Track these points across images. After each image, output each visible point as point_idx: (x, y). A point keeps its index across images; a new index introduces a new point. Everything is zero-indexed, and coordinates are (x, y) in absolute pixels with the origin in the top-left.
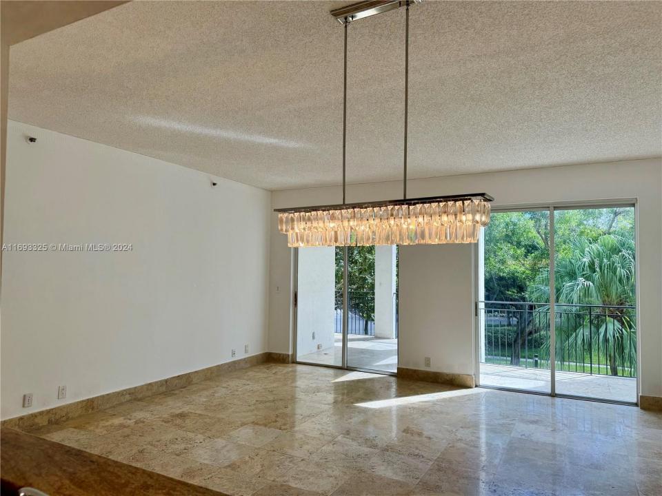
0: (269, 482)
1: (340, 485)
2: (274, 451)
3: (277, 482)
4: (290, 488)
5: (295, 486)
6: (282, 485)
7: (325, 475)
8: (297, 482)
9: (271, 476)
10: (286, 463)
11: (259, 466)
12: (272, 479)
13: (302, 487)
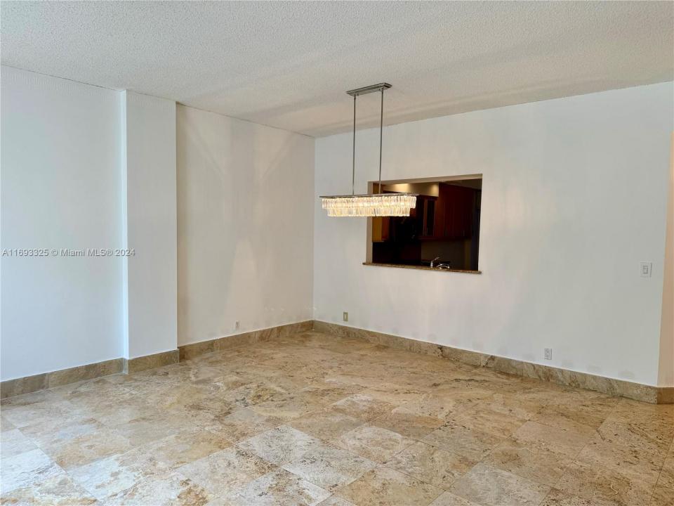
0: (422, 440)
1: (354, 430)
2: (423, 482)
3: (413, 440)
4: (401, 433)
5: (397, 434)
6: (409, 435)
7: (364, 442)
8: (394, 438)
9: (421, 447)
10: (404, 460)
11: (437, 459)
12: (419, 443)
13: (389, 432)
